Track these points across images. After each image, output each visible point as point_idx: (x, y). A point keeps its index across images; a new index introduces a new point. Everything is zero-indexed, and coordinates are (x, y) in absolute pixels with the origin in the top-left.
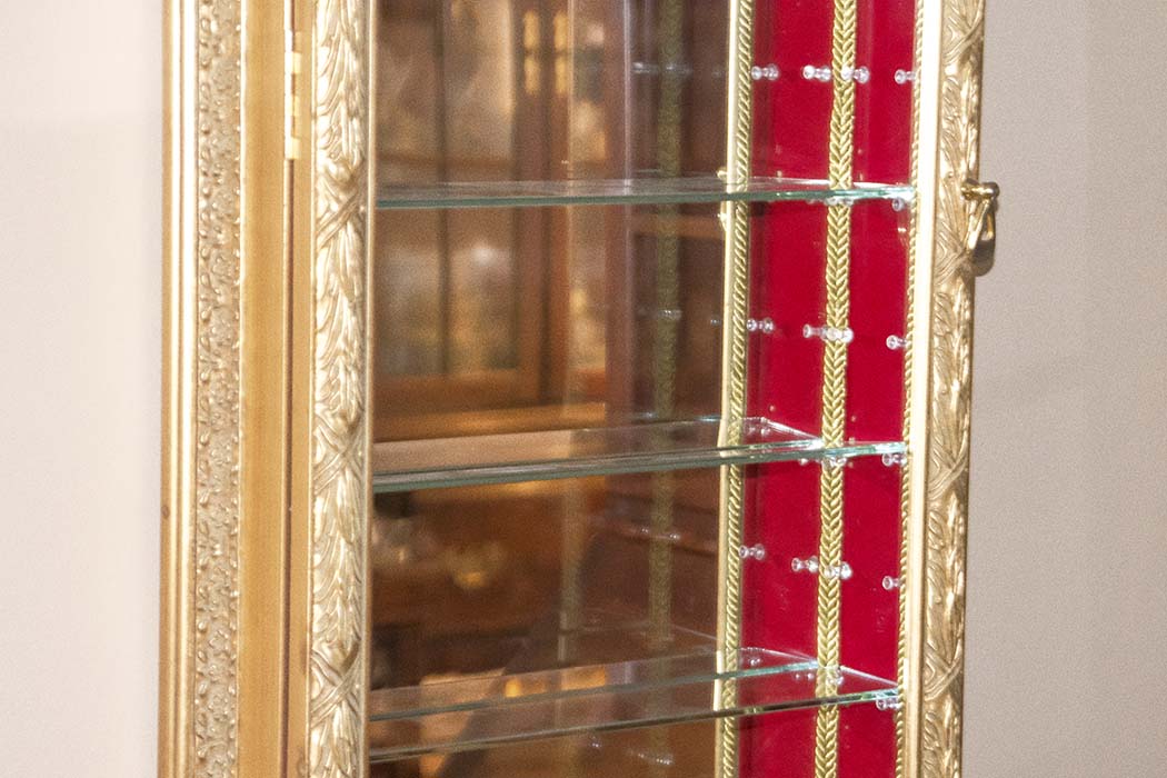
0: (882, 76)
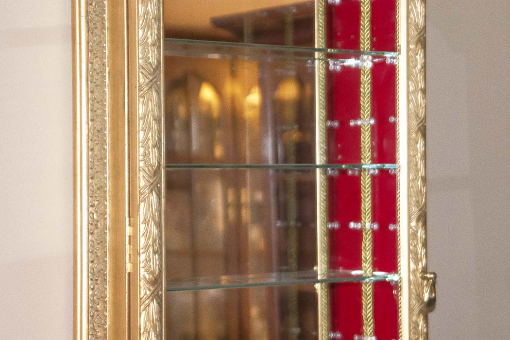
0: (383, 227)
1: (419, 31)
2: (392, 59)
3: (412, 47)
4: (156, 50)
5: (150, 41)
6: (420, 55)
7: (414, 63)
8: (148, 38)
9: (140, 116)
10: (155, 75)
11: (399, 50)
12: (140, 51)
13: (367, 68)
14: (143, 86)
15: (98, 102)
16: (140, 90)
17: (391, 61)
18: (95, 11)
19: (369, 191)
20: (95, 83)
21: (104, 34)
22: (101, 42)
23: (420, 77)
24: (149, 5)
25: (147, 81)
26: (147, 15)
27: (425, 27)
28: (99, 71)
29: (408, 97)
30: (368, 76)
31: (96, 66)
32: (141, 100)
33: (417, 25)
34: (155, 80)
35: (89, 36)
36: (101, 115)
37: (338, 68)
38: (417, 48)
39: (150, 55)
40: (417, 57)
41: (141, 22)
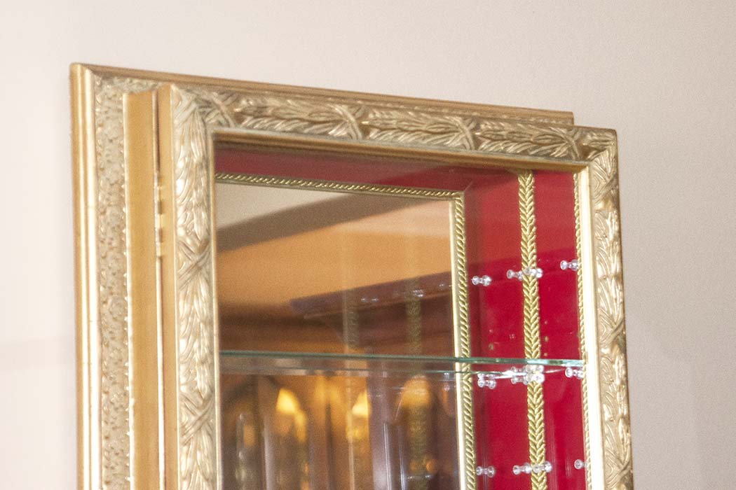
1: (615, 326)
2: (575, 371)
3: (606, 351)
4: (206, 370)
5: (197, 357)
6: (618, 363)
7: (609, 376)
8: (193, 353)
9: (183, 474)
10: (206, 408)
11: (585, 357)
12: (181, 373)
13: (537, 384)
14: (186, 427)
15: (117, 454)
16: (183, 434)
17: (574, 373)
18: (111, 313)
20: (112, 423)
21: (126, 347)
22: (121, 360)
23: (620, 397)
24: (195, 302)
25: (193, 418)
26: (193, 317)
27: (624, 320)
28: (117, 405)
29: (602, 430)
30: (538, 396)
31: (114, 398)
32: (185, 448)
33: (611, 317)
34: (206, 417)
35: (102, 351)
36: (121, 474)
37: (492, 384)
38: (613, 354)
39: (197, 379)
40: (613, 366)
41: (183, 328)
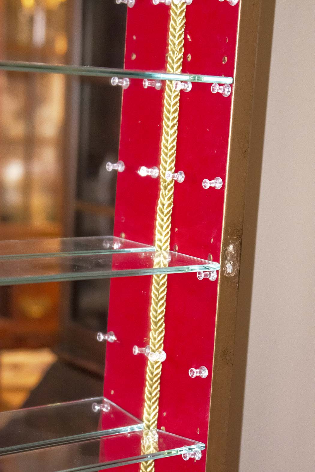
19: (174, 118)
